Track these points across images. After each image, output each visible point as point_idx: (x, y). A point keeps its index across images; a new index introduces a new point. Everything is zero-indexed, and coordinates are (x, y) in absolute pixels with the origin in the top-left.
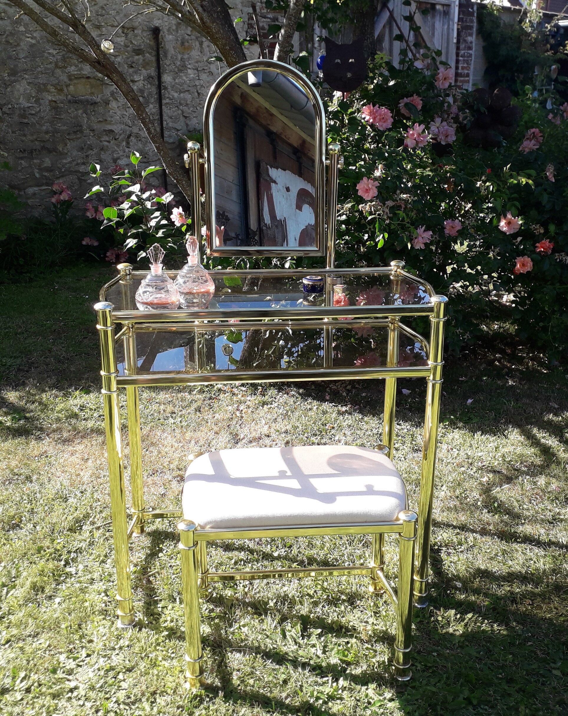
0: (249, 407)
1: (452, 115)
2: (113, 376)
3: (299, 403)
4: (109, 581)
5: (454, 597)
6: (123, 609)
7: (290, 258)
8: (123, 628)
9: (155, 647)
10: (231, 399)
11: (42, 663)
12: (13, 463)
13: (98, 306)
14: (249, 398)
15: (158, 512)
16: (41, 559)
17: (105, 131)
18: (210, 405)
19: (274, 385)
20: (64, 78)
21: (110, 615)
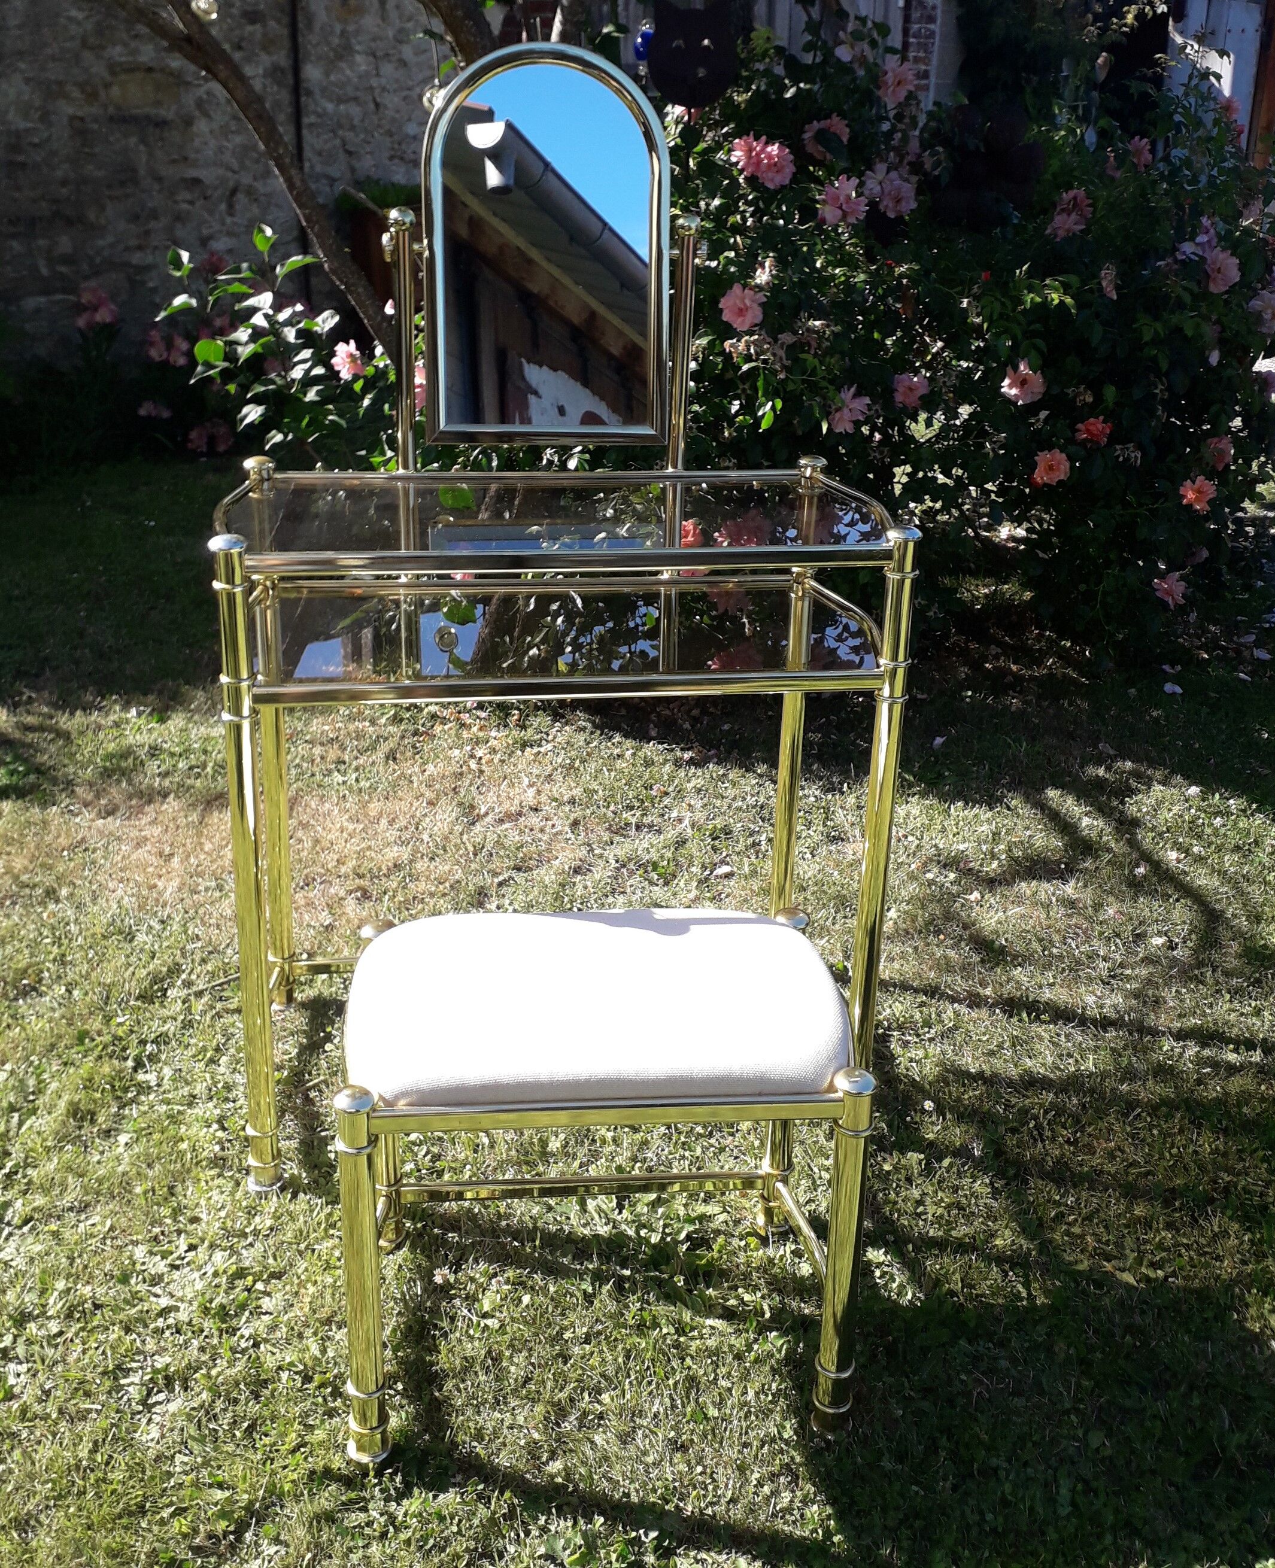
0: (494, 751)
1: (909, 158)
2: (244, 685)
3: (595, 743)
4: (227, 1100)
5: (918, 1129)
6: (260, 1156)
7: (579, 448)
8: (259, 1193)
9: (326, 1230)
10: (458, 736)
11: (99, 1263)
12: (18, 864)
13: (217, 543)
14: (493, 733)
15: (320, 960)
16: (85, 1057)
17: (184, 180)
18: (414, 747)
19: (545, 706)
20: (99, 69)
21: (231, 1168)
